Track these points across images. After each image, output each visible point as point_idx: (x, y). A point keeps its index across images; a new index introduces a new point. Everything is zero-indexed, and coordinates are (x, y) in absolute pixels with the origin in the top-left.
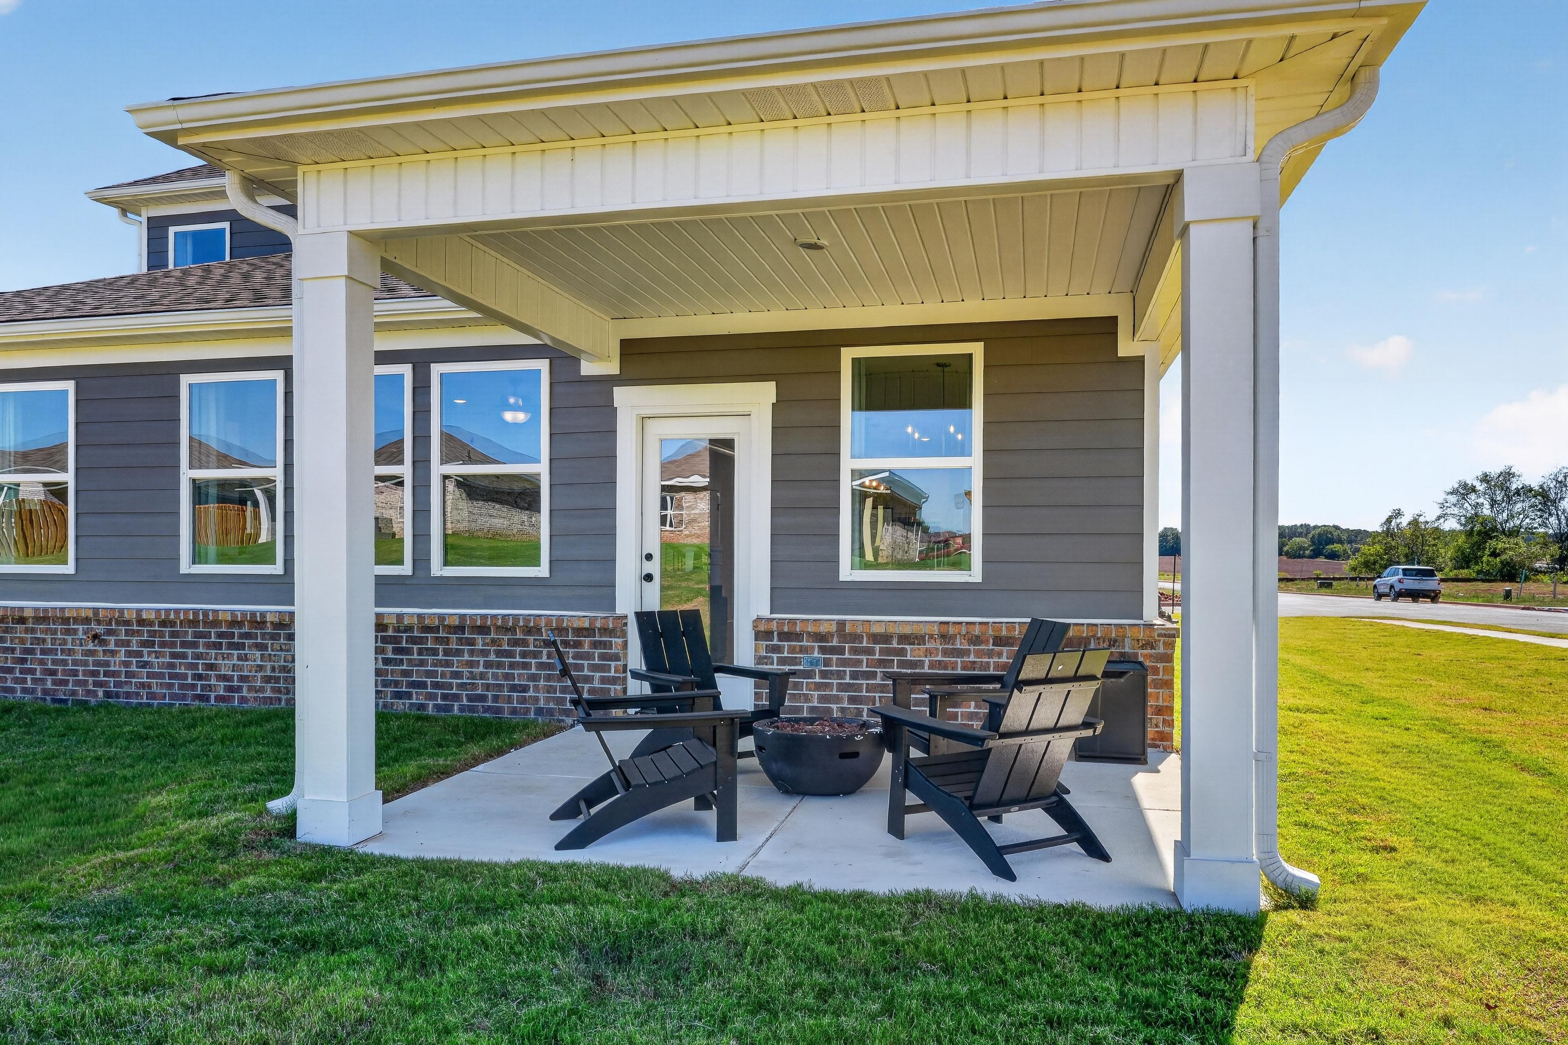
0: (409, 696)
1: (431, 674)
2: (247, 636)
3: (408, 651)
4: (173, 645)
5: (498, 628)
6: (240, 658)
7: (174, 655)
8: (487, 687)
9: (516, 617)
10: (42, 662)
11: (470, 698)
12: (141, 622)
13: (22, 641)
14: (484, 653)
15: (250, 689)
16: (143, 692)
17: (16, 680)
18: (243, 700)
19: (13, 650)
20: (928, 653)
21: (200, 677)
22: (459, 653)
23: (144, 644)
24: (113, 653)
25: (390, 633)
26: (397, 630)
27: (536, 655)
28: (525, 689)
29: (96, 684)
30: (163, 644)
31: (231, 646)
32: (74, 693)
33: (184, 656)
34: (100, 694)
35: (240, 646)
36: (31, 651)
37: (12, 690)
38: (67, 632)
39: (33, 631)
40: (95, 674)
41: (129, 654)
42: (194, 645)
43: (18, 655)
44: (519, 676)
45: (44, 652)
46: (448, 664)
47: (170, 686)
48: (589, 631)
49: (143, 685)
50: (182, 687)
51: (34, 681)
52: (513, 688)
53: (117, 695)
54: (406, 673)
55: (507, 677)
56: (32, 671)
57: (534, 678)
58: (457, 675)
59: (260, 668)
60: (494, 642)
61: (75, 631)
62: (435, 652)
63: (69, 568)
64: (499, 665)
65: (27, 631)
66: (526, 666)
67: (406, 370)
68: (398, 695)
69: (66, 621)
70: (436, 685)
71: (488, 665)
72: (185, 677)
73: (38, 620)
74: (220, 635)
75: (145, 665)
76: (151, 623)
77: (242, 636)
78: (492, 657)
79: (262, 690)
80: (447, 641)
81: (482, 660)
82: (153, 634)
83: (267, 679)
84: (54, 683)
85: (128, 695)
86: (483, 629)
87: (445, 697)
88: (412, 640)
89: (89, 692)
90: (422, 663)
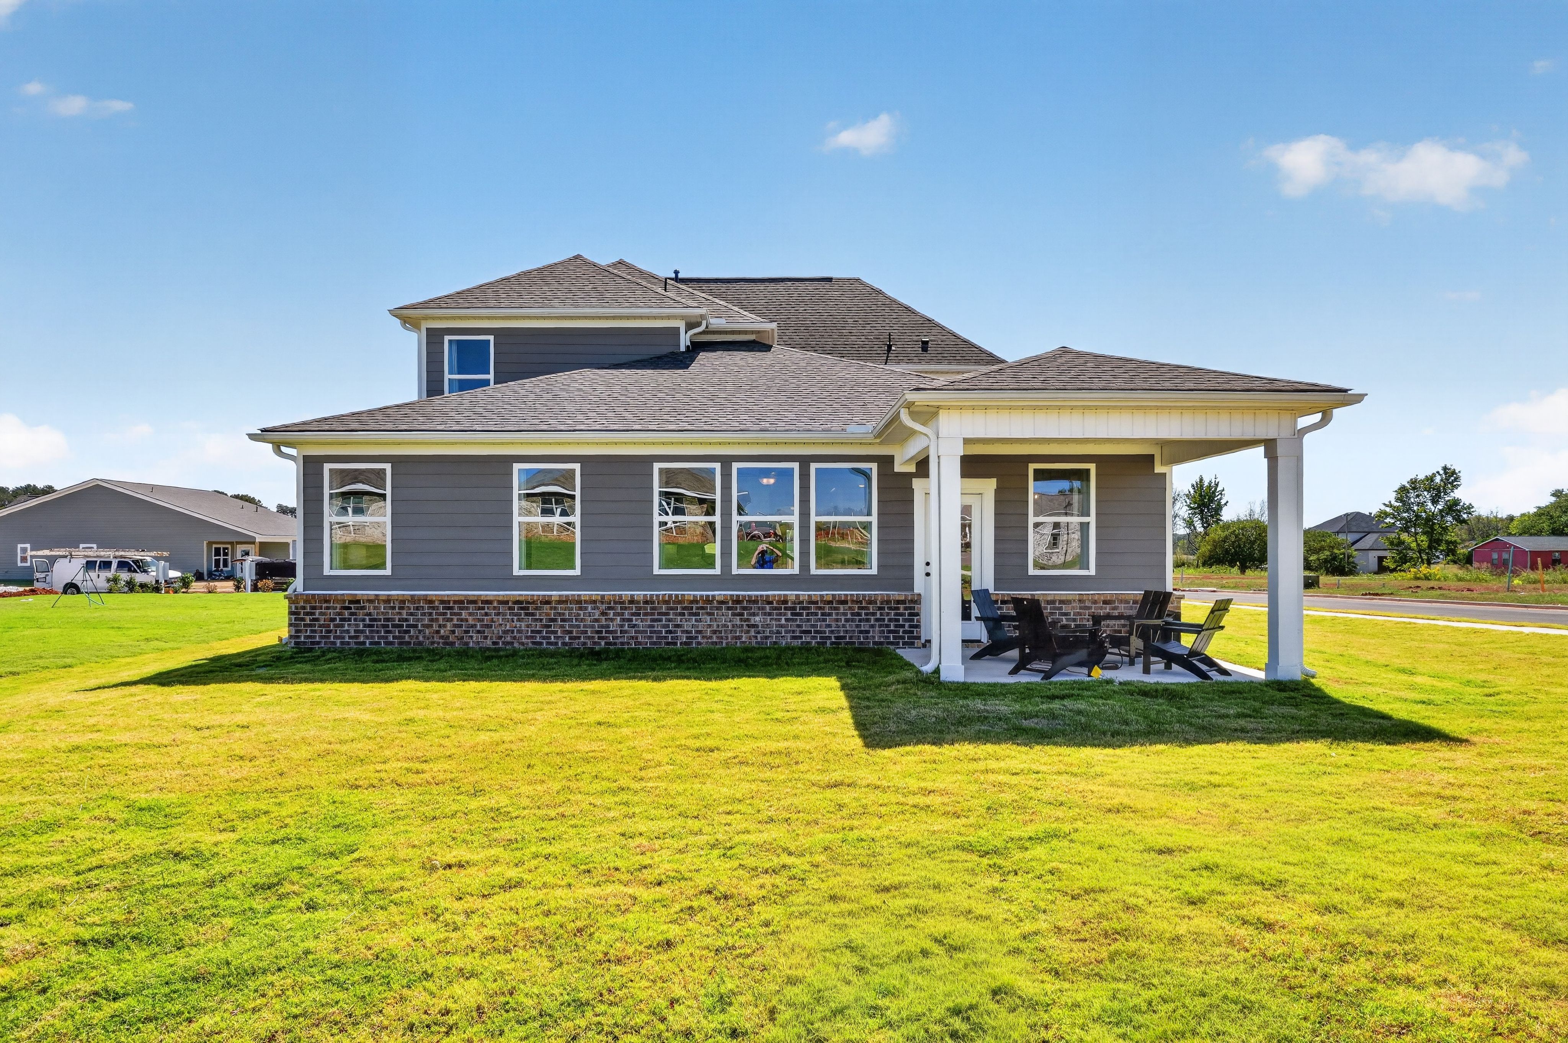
0: (801, 638)
1: (813, 626)
2: (702, 608)
3: (801, 614)
4: (653, 614)
5: (853, 601)
6: (696, 621)
7: (653, 620)
8: (846, 632)
9: (864, 596)
10: (562, 626)
11: (836, 638)
12: (632, 602)
13: (547, 614)
14: (845, 614)
15: (703, 637)
16: (632, 642)
17: (544, 638)
18: (699, 643)
19: (541, 620)
20: (1073, 608)
21: (670, 632)
22: (830, 614)
23: (633, 614)
24: (612, 620)
25: (790, 605)
26: (794, 603)
27: (874, 614)
28: (868, 632)
29: (599, 638)
30: (646, 614)
31: (691, 614)
32: (585, 644)
33: (661, 620)
34: (603, 643)
35: (697, 614)
36: (554, 620)
37: (541, 643)
38: (581, 609)
39: (555, 608)
40: (600, 632)
41: (623, 620)
42: (667, 614)
43: (544, 622)
44: (864, 626)
45: (563, 620)
46: (824, 620)
47: (650, 637)
48: (903, 602)
49: (632, 637)
50: (658, 638)
51: (557, 638)
52: (861, 632)
53: (615, 644)
54: (799, 626)
55: (857, 626)
56: (555, 632)
57: (873, 626)
58: (829, 626)
59: (710, 626)
60: (850, 608)
61: (586, 608)
62: (816, 614)
63: (577, 572)
64: (853, 620)
65: (551, 608)
66: (868, 620)
67: (796, 466)
68: (794, 638)
69: (579, 602)
70: (816, 632)
71: (847, 620)
72: (661, 632)
73: (560, 602)
74: (684, 608)
75: (634, 626)
76: (638, 602)
77: (698, 608)
78: (849, 616)
79: (711, 637)
80: (824, 608)
81: (843, 618)
82: (640, 608)
83: (715, 632)
84: (570, 638)
85: (622, 644)
86: (844, 602)
87: (821, 638)
88: (803, 608)
89: (595, 643)
90: (808, 621)
